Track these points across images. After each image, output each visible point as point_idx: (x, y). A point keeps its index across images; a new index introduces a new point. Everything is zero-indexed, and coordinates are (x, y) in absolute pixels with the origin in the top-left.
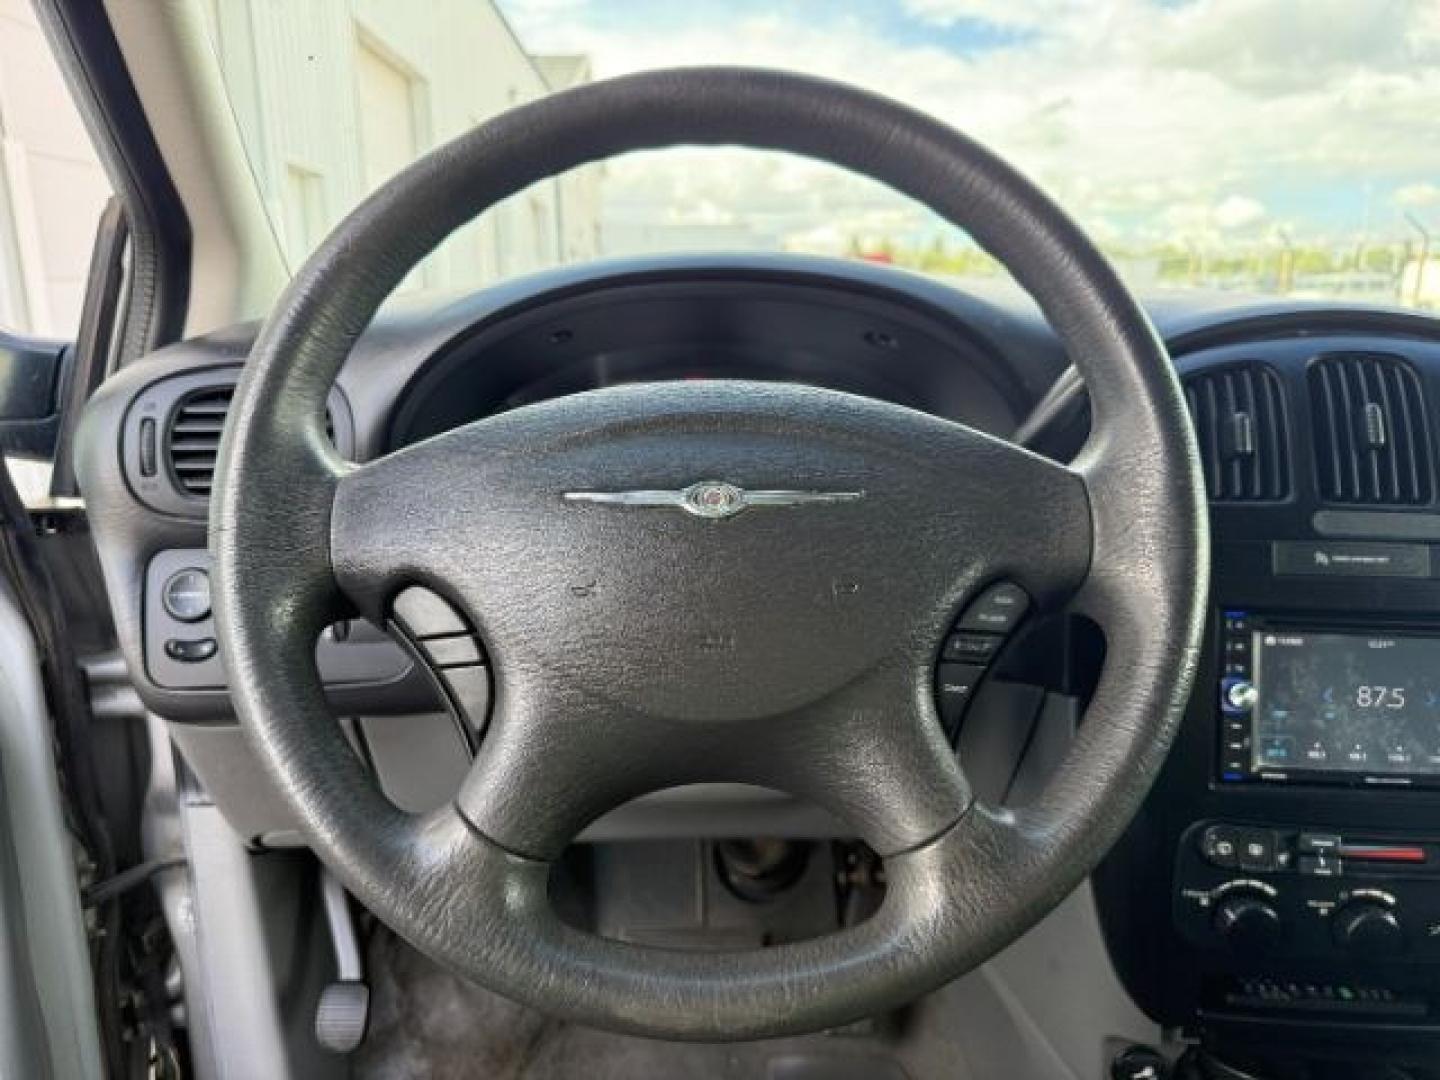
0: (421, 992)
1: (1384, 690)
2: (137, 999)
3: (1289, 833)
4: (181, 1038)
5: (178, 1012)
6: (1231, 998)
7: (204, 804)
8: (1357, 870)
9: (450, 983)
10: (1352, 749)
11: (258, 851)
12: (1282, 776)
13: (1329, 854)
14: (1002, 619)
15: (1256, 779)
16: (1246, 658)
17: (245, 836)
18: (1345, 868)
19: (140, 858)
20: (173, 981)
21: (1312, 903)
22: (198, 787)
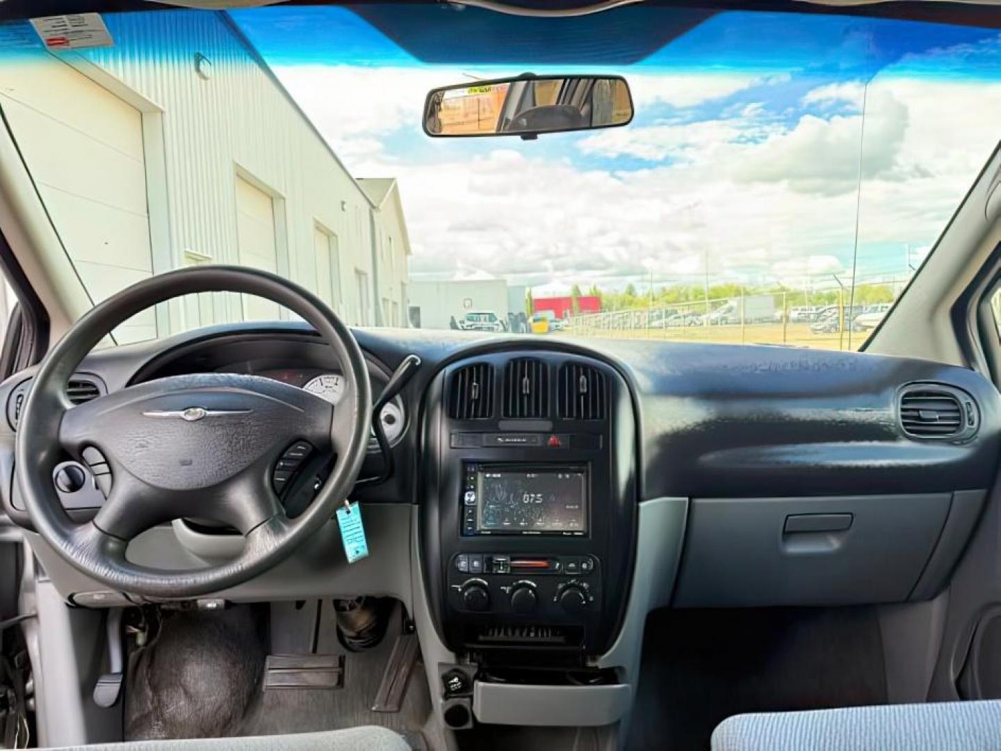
0: (164, 696)
1: (533, 495)
2: (10, 694)
3: (489, 556)
4: (32, 716)
5: (31, 702)
6: (481, 638)
7: (47, 581)
8: (516, 572)
9: (182, 691)
10: (521, 521)
11: (73, 606)
12: (489, 533)
13: (505, 564)
14: (300, 454)
15: (478, 534)
16: (475, 482)
17: (63, 596)
18: (511, 570)
19: (17, 614)
20: (29, 685)
21: (502, 588)
22: (44, 574)
